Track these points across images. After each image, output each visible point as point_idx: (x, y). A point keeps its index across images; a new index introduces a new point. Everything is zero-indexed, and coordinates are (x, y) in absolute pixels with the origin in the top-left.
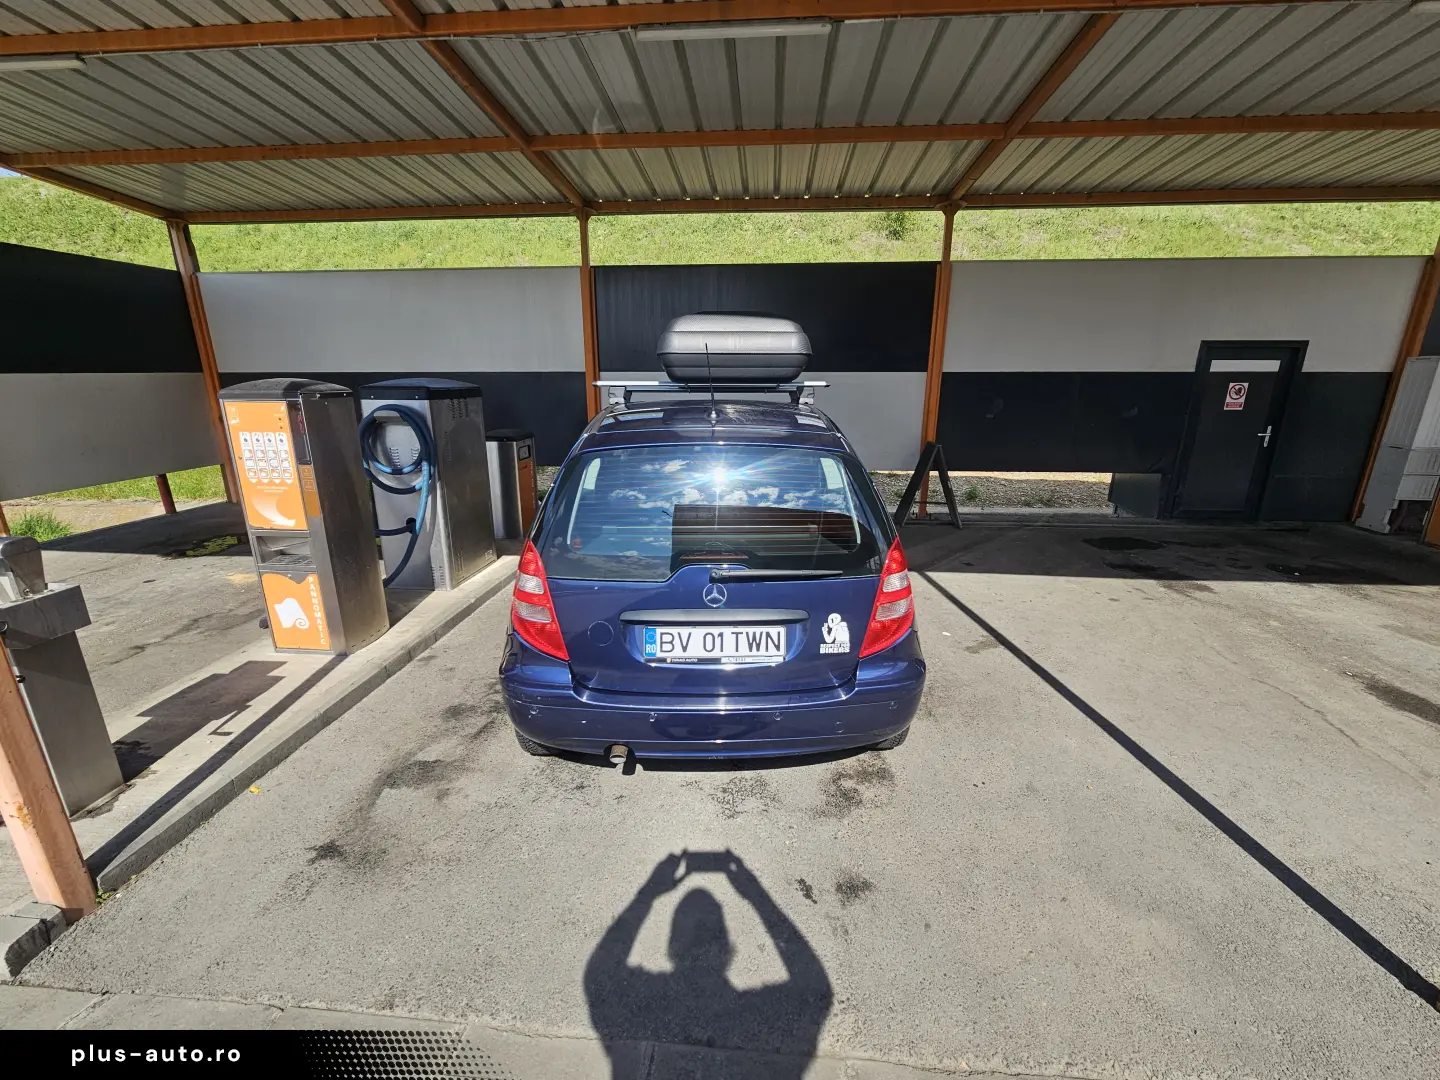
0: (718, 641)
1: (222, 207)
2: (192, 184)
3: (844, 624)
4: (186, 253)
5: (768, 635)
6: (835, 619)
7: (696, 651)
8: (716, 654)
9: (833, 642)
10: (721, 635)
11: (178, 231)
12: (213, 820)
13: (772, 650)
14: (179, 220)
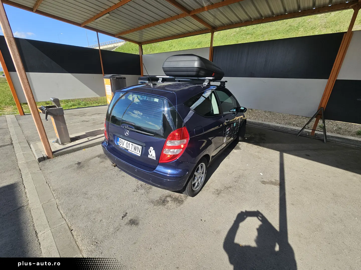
0: (129, 145)
1: (146, 41)
2: (145, 36)
3: (154, 151)
4: (141, 51)
5: (138, 148)
6: (152, 148)
7: (125, 146)
8: (128, 148)
9: (151, 155)
10: (129, 144)
11: (140, 46)
12: (75, 152)
13: (138, 152)
14: (140, 44)
